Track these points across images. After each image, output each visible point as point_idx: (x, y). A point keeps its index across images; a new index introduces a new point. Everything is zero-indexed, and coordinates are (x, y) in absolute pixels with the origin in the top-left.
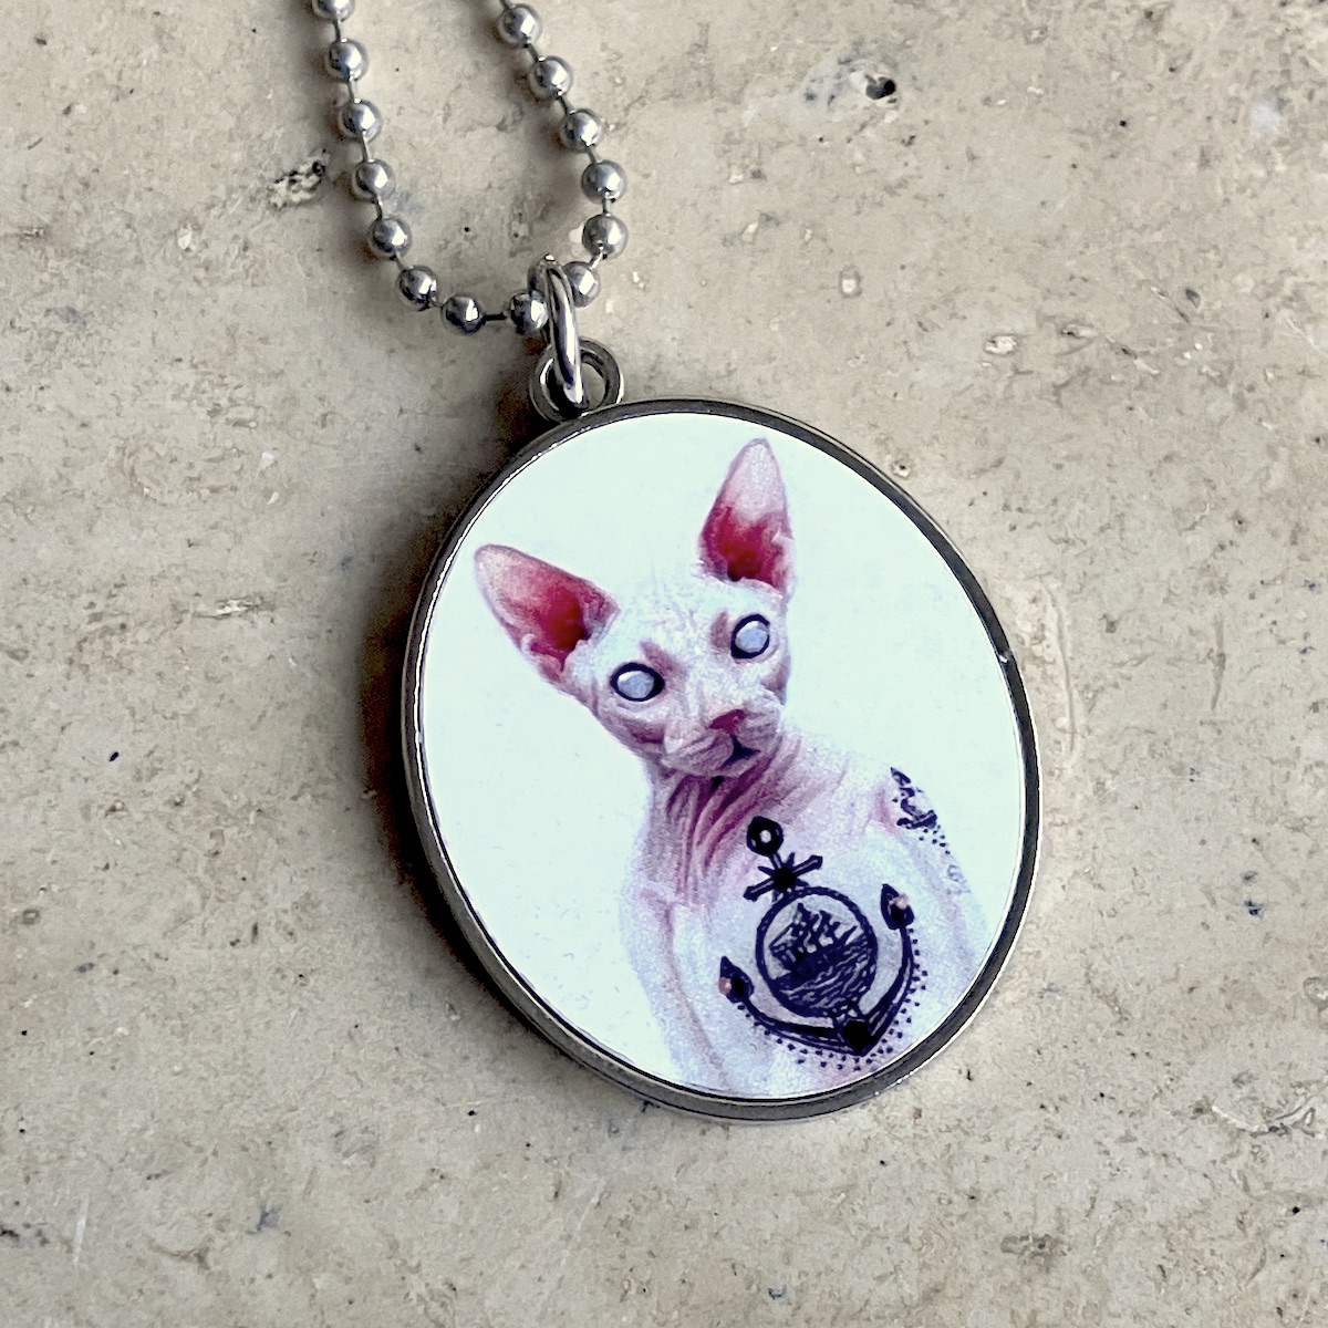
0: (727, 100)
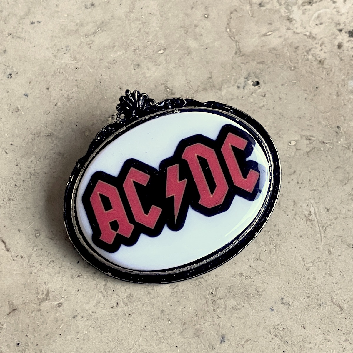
0: (218, 89)
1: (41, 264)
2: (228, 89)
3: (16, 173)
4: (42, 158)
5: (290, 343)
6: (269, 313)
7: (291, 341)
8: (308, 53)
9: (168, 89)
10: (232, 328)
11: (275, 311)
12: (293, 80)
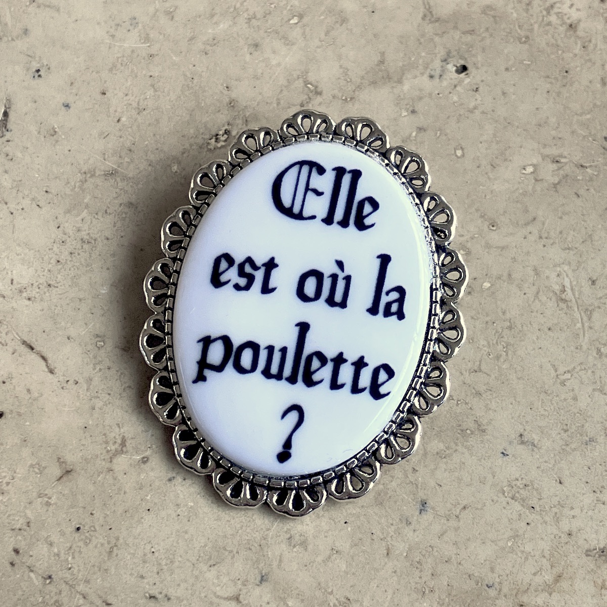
0: (396, 82)
1: (109, 392)
2: (413, 80)
3: (57, 240)
4: (100, 214)
5: (537, 508)
6: (500, 460)
7: (540, 506)
8: (548, 13)
9: (309, 86)
10: (437, 487)
11: (510, 456)
12: (525, 60)
